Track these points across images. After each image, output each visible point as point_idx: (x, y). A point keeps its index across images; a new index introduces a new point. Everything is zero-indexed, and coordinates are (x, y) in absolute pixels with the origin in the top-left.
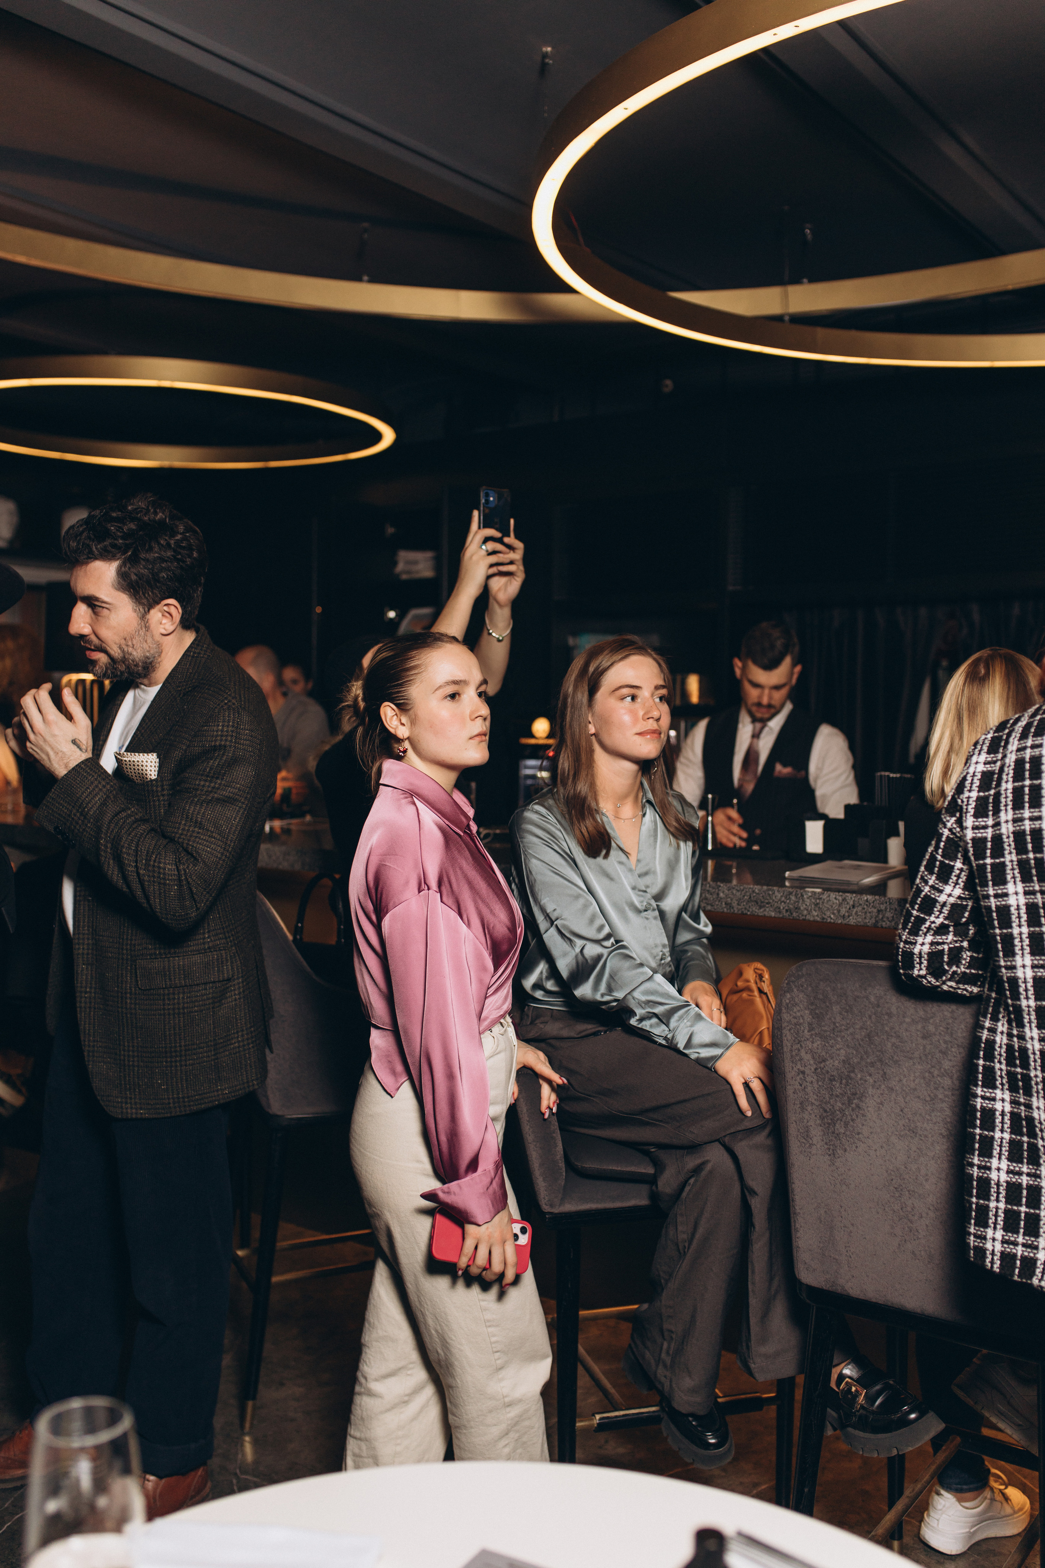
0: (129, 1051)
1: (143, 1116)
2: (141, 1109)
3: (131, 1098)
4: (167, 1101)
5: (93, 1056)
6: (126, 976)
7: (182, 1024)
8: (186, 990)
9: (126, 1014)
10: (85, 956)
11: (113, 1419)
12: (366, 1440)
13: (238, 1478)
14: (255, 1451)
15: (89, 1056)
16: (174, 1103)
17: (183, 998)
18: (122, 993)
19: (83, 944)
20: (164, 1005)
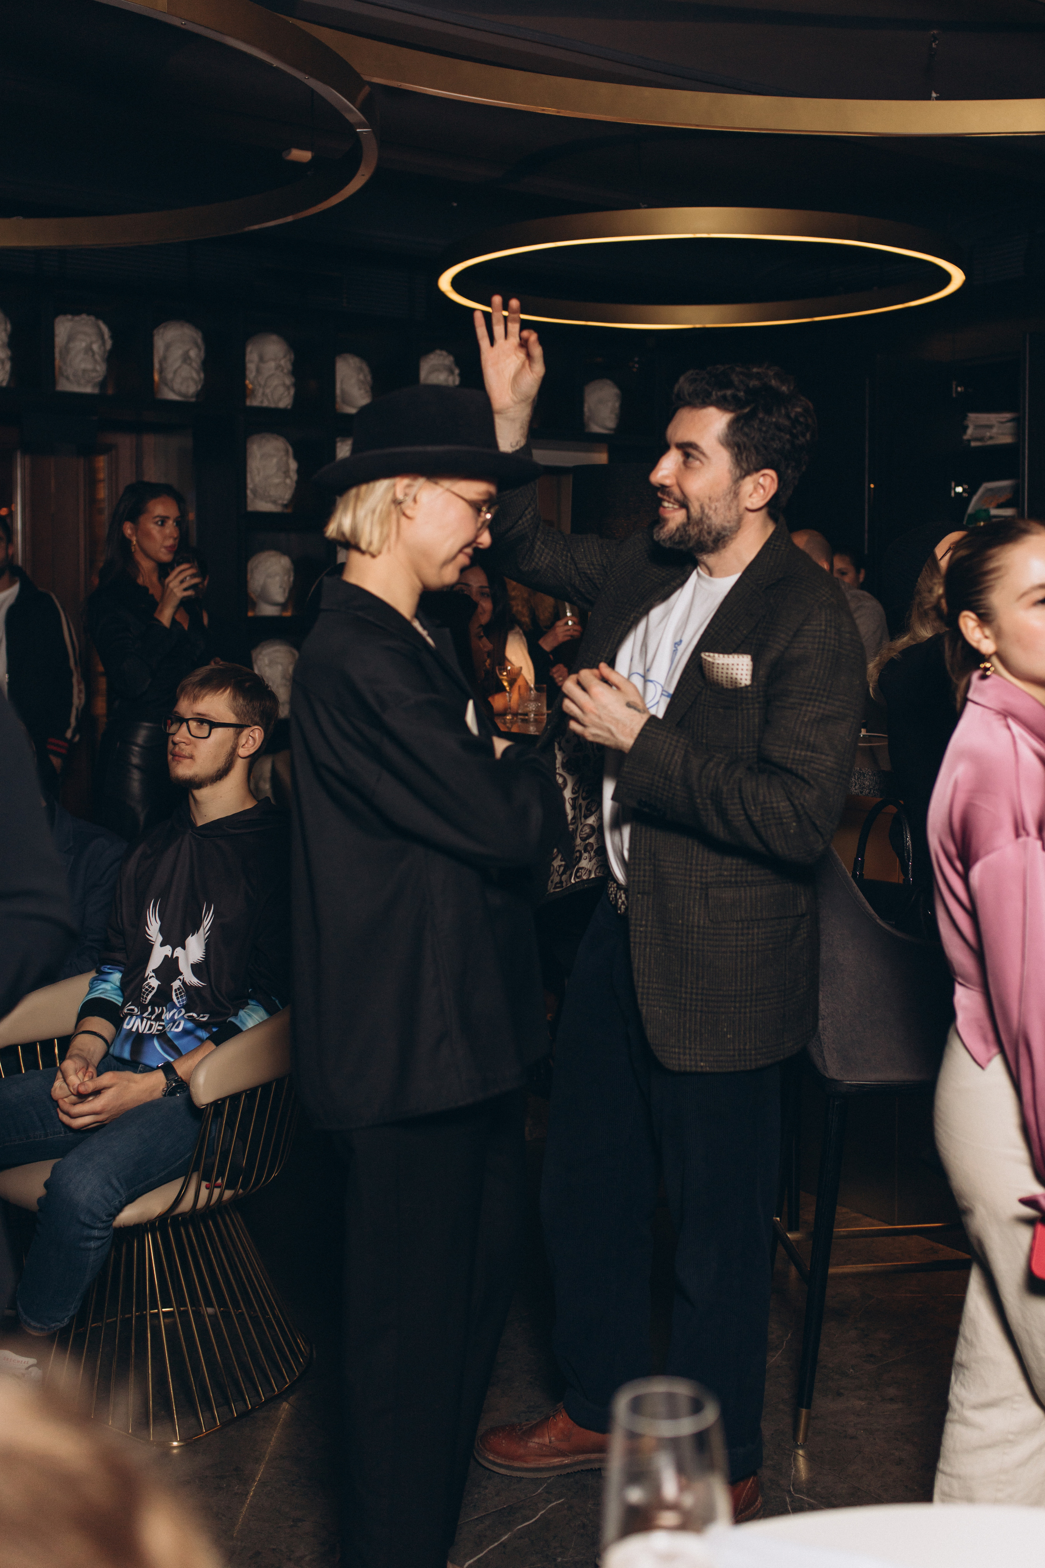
0: (692, 993)
1: (704, 1070)
2: (701, 1061)
3: (690, 1049)
4: (732, 1053)
5: (648, 999)
6: (694, 907)
7: (755, 963)
8: (761, 925)
9: (692, 950)
10: (641, 884)
11: (697, 1408)
12: (959, 1477)
13: (791, 1496)
14: (810, 1469)
15: (642, 999)
16: (739, 1055)
17: (758, 934)
18: (687, 926)
19: (639, 870)
20: (737, 940)
